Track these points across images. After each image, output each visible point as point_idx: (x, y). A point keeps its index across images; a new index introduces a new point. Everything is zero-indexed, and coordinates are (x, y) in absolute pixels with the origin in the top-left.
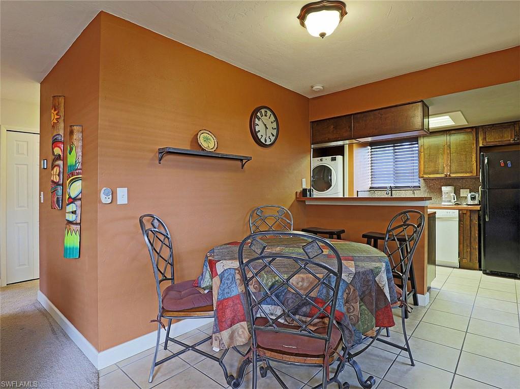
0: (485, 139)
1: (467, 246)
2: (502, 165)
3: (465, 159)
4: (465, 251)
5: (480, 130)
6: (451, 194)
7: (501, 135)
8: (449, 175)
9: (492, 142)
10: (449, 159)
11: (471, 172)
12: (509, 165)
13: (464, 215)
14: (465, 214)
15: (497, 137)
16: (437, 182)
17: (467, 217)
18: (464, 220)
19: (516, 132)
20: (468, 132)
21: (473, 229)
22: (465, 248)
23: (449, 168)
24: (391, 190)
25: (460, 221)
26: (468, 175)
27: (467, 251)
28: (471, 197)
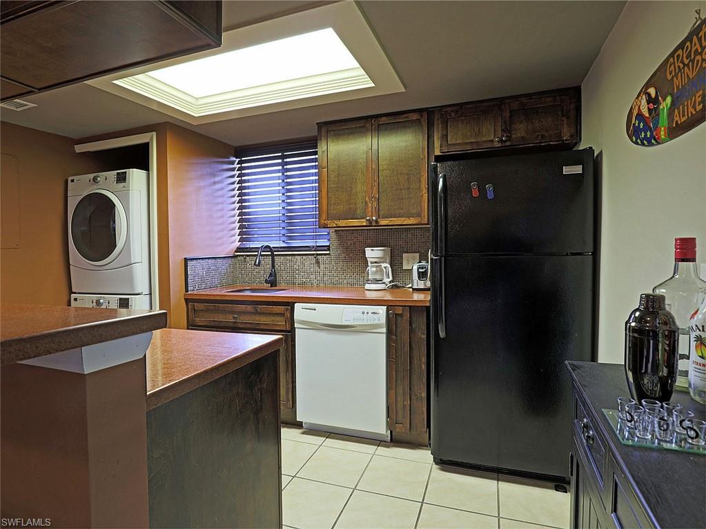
0: (445, 137)
1: (404, 393)
2: (475, 193)
3: (406, 186)
4: (400, 405)
5: (436, 118)
6: (383, 265)
7: (477, 129)
8: (376, 221)
9: (458, 144)
10: (376, 184)
11: (419, 215)
12: (490, 195)
13: (399, 319)
14: (401, 315)
15: (469, 133)
16: (360, 238)
17: (404, 323)
18: (399, 330)
19: (505, 122)
20: (413, 121)
21: (415, 352)
22: (400, 399)
23: (375, 204)
24: (273, 256)
25: (390, 333)
26: (412, 221)
27: (404, 406)
28: (419, 272)
